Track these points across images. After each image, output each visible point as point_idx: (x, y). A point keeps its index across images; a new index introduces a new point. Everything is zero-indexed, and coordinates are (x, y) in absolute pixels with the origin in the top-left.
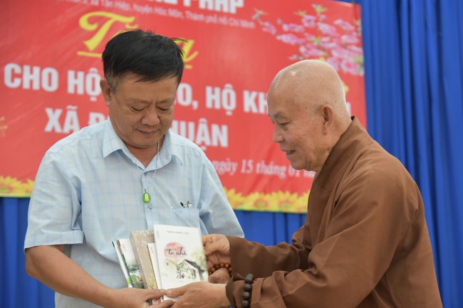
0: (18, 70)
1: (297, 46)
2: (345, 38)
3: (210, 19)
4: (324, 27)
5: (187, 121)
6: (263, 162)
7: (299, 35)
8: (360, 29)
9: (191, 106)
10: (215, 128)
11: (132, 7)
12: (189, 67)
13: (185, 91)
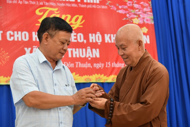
0: (12, 33)
1: (126, 14)
2: (145, 9)
3: (89, 6)
4: (136, 6)
5: (82, 48)
6: (114, 62)
7: (126, 10)
8: (151, 5)
9: (83, 42)
10: (94, 50)
11: (56, 4)
12: (82, 26)
13: (80, 36)
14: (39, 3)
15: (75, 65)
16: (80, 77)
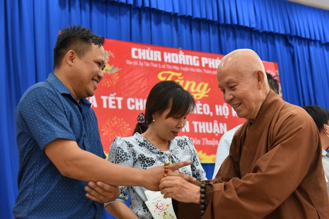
0: (133, 101)
3: (214, 73)
5: (209, 122)
8: (278, 74)
9: (210, 115)
10: (221, 124)
11: (180, 68)
12: (207, 96)
13: (206, 107)
14: (161, 66)
15: (202, 142)
16: (207, 156)
